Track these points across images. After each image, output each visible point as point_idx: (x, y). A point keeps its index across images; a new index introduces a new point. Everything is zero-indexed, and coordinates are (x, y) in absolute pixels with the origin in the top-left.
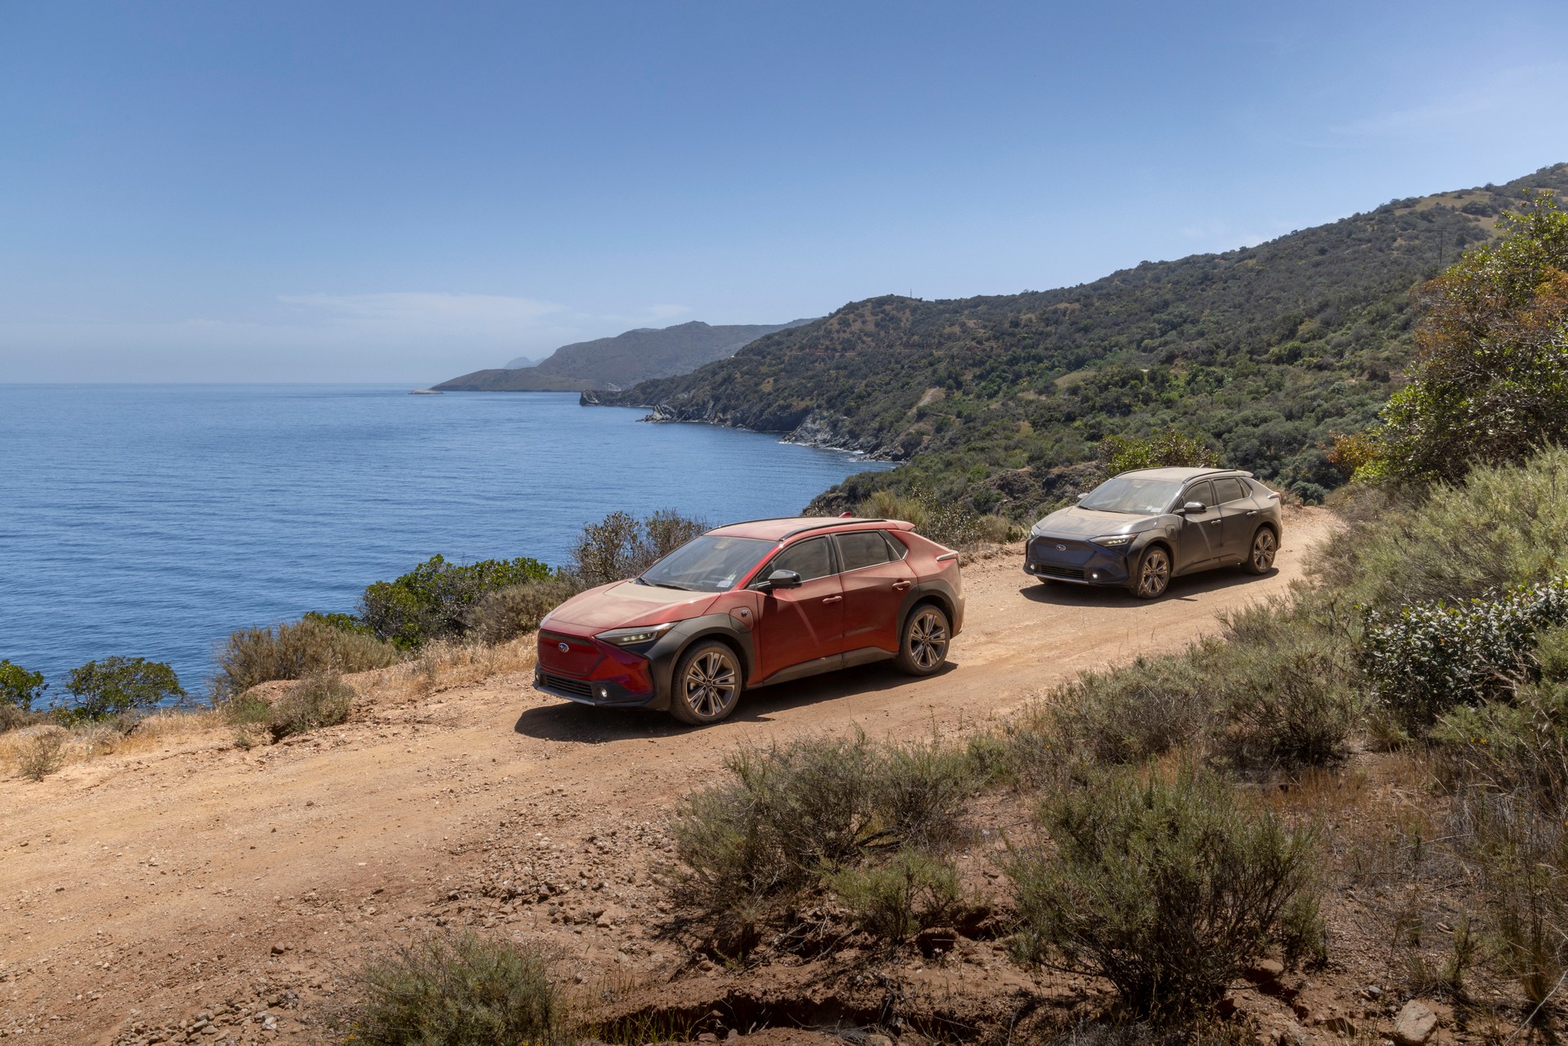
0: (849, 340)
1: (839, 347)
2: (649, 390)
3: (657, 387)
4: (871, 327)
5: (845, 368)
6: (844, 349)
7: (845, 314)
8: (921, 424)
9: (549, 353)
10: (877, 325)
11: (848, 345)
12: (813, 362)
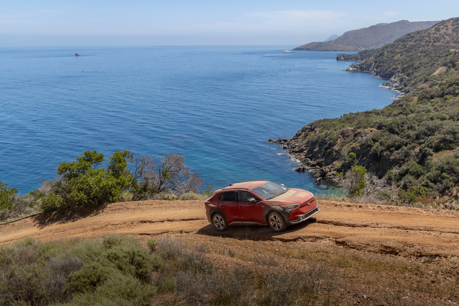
0: (438, 38)
1: (432, 41)
2: (363, 55)
3: (366, 53)
4: (450, 31)
5: (425, 52)
6: (435, 42)
7: (439, 26)
8: (425, 84)
9: (342, 34)
10: (453, 30)
11: (437, 40)
12: (419, 48)
